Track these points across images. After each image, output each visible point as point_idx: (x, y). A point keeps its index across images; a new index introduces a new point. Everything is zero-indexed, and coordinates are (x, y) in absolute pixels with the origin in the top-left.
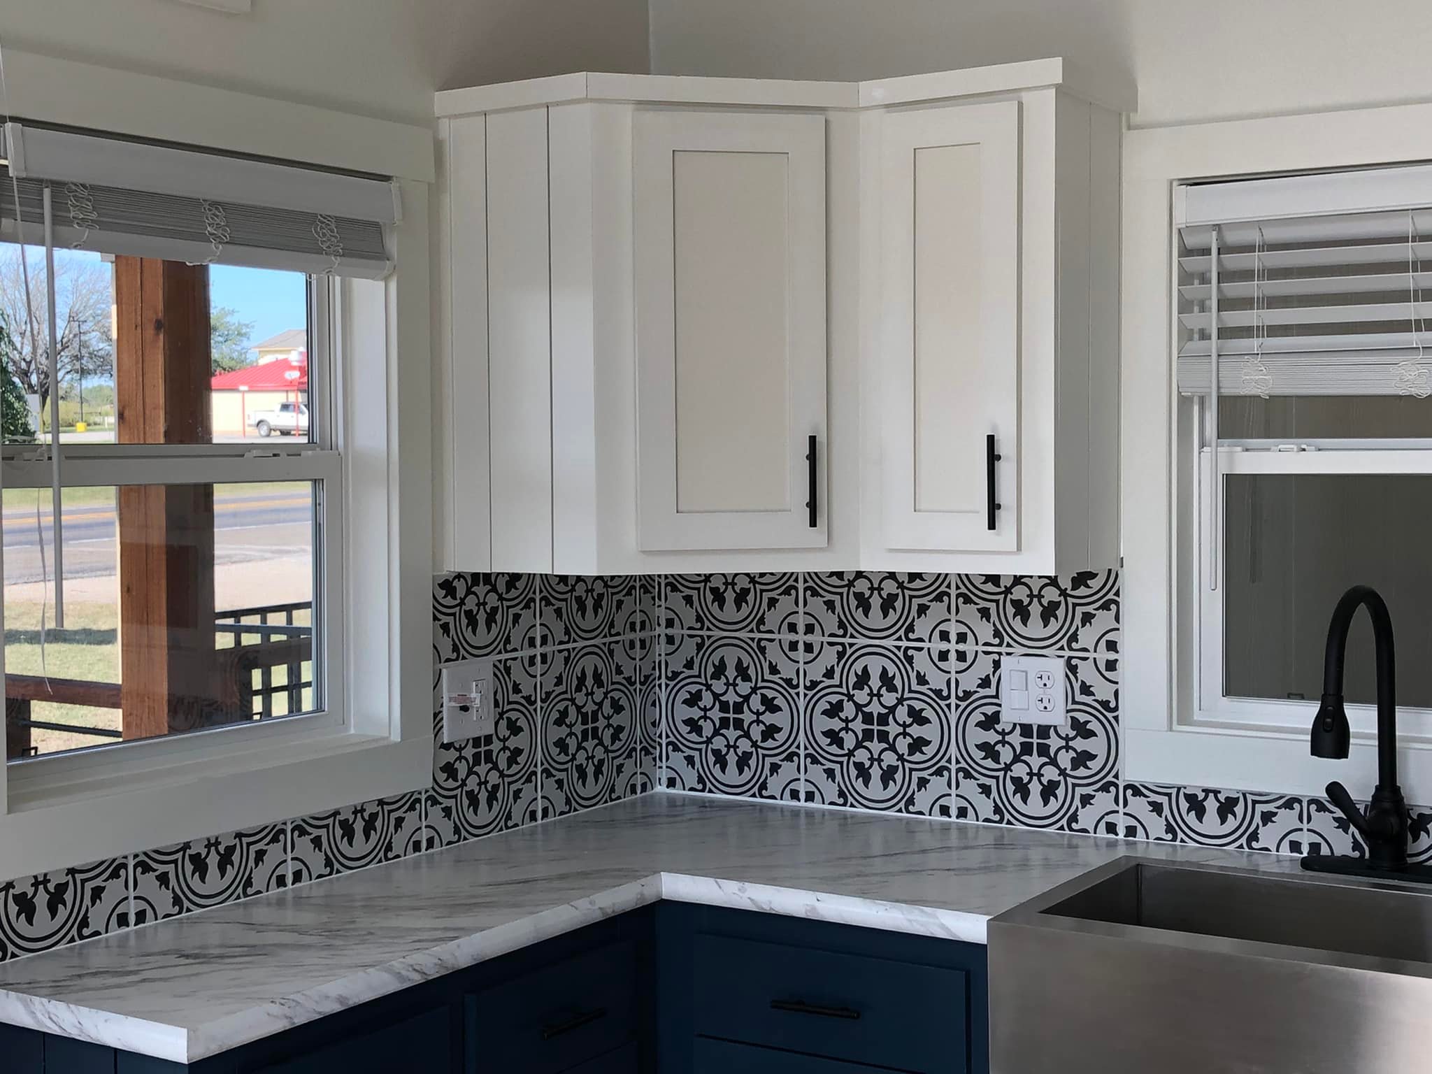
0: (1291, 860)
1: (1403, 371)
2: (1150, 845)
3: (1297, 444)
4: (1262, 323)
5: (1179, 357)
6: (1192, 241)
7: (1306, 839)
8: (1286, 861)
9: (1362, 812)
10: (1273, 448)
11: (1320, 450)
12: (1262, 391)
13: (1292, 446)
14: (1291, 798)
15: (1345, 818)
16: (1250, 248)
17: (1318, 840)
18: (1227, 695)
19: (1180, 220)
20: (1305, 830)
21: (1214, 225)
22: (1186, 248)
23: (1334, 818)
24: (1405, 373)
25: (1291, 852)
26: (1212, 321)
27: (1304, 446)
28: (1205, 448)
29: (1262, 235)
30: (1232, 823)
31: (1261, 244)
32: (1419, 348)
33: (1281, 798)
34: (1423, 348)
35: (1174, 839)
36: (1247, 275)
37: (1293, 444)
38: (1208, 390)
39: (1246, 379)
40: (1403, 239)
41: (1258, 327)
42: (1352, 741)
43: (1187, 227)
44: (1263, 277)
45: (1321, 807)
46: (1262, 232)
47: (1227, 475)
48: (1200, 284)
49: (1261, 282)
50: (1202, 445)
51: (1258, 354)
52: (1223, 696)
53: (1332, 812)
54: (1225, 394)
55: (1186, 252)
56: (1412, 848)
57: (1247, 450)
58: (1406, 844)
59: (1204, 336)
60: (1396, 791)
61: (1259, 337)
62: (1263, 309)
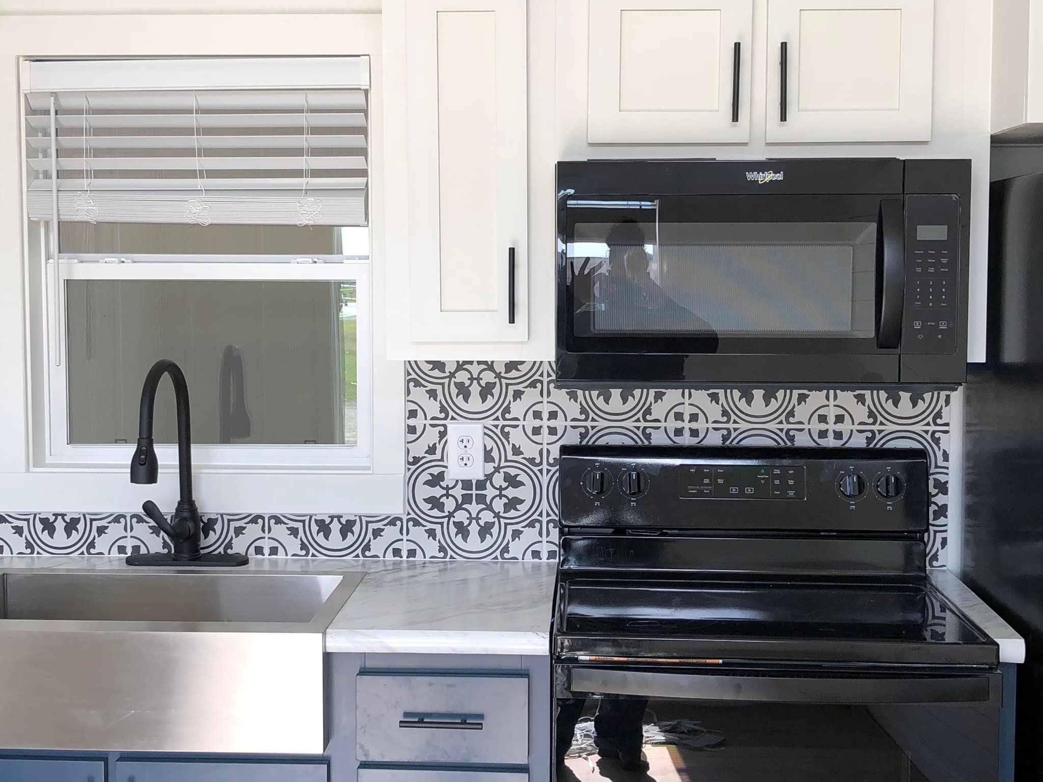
0: (119, 560)
1: (191, 206)
2: (14, 558)
3: (116, 258)
4: (90, 168)
5: (28, 191)
6: (35, 104)
7: (129, 544)
8: (115, 560)
9: (169, 521)
10: (101, 260)
11: (135, 262)
12: (92, 218)
13: (115, 259)
14: (118, 515)
15: (157, 526)
16: (79, 112)
17: (139, 543)
18: (70, 443)
19: (26, 87)
20: (129, 537)
21: (52, 93)
22: (31, 108)
23: (149, 527)
24: (193, 208)
25: (119, 553)
26: (52, 164)
27: (123, 259)
28: (50, 260)
29: (88, 102)
30: (75, 536)
31: (87, 109)
32: (202, 190)
33: (111, 515)
34: (205, 190)
35: (32, 553)
36: (77, 131)
37: (114, 258)
38: (50, 216)
39: (79, 209)
40: (189, 111)
41: (87, 171)
42: (159, 470)
43: (31, 93)
44: (90, 133)
45: (140, 520)
46: (88, 100)
47: (67, 280)
48: (43, 136)
49: (88, 137)
50: (48, 258)
51: (87, 191)
52: (68, 444)
53: (147, 522)
54: (63, 220)
55: (31, 111)
56: (203, 542)
57: (82, 262)
58: (199, 540)
59: (47, 175)
60: (191, 503)
61: (88, 178)
62: (90, 157)
